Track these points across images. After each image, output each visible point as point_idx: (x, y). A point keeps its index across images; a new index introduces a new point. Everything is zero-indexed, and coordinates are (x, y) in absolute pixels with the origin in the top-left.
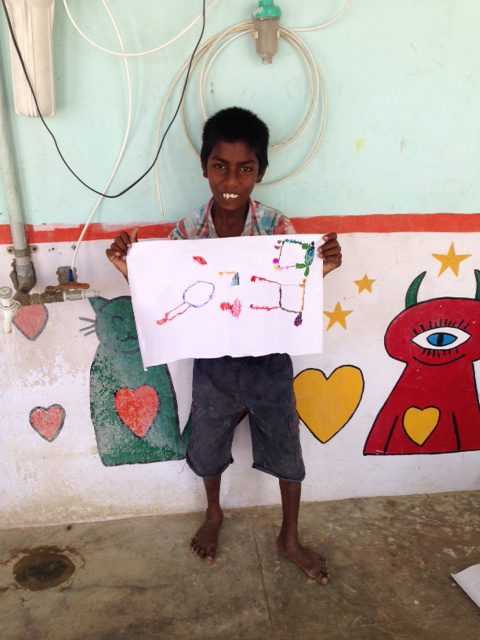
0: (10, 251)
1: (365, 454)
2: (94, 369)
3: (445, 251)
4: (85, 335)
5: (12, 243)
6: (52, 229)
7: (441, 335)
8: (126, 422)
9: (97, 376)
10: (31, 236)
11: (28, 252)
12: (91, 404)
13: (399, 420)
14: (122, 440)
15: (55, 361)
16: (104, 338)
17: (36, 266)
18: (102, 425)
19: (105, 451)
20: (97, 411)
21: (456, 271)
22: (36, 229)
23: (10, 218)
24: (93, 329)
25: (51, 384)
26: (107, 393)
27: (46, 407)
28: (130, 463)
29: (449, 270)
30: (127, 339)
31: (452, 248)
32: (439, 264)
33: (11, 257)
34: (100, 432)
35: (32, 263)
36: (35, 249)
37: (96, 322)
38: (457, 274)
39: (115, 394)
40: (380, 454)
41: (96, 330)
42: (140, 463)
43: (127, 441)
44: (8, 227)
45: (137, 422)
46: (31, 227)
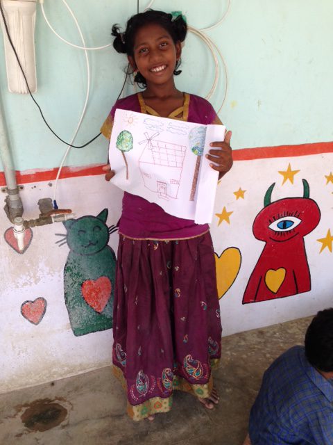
0: (4, 191)
1: (243, 304)
2: (66, 269)
3: (285, 169)
4: (60, 246)
5: (6, 185)
6: (34, 172)
7: (285, 222)
8: (90, 303)
9: (68, 273)
10: (20, 178)
11: (17, 190)
12: (65, 294)
13: (262, 278)
15: (38, 267)
16: (73, 246)
17: (23, 200)
18: (73, 307)
19: (75, 326)
20: (70, 299)
21: (292, 181)
22: (22, 174)
23: (4, 167)
24: (65, 241)
25: (36, 284)
26: (76, 285)
27: (33, 300)
28: (93, 332)
29: (288, 180)
30: (89, 245)
31: (289, 167)
32: (282, 177)
33: (5, 195)
34: (72, 313)
35: (20, 198)
36: (22, 188)
37: (67, 236)
38: (292, 183)
39: (82, 285)
40: (252, 302)
41: (67, 242)
42: (101, 330)
43: (90, 316)
44: (3, 173)
45: (97, 303)
46: (18, 172)
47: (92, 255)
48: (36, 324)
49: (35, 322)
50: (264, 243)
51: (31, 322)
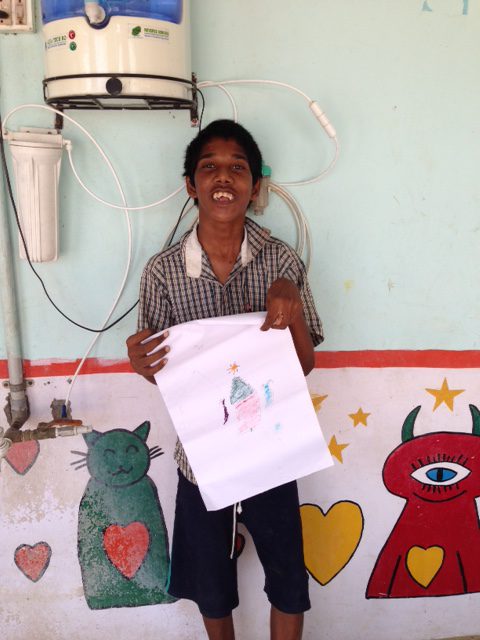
0: (6, 385)
1: (368, 597)
2: (83, 505)
3: (438, 386)
4: (76, 469)
5: (8, 377)
6: (49, 363)
7: (440, 471)
8: (115, 561)
9: (86, 511)
10: (28, 370)
11: (24, 386)
12: (79, 542)
13: (402, 560)
14: (110, 581)
15: (43, 497)
16: (96, 472)
17: (30, 400)
18: (89, 564)
19: (91, 593)
20: (85, 550)
21: (451, 405)
22: (33, 364)
23: (8, 353)
24: (85, 462)
25: (39, 521)
26: (96, 530)
27: (32, 545)
28: (117, 606)
29: (444, 404)
30: (119, 472)
31: (445, 383)
32: (433, 399)
33: (6, 391)
34: (87, 573)
35: (26, 397)
36: (31, 383)
38: (451, 409)
39: (104, 531)
40: (384, 597)
41: (87, 464)
42: (128, 606)
43: (114, 582)
44: (6, 362)
45: (126, 562)
46: (28, 361)
47: (122, 487)
48: (35, 581)
49: (34, 577)
50: (403, 501)
51: (28, 576)
